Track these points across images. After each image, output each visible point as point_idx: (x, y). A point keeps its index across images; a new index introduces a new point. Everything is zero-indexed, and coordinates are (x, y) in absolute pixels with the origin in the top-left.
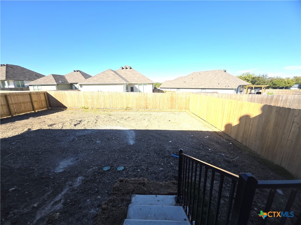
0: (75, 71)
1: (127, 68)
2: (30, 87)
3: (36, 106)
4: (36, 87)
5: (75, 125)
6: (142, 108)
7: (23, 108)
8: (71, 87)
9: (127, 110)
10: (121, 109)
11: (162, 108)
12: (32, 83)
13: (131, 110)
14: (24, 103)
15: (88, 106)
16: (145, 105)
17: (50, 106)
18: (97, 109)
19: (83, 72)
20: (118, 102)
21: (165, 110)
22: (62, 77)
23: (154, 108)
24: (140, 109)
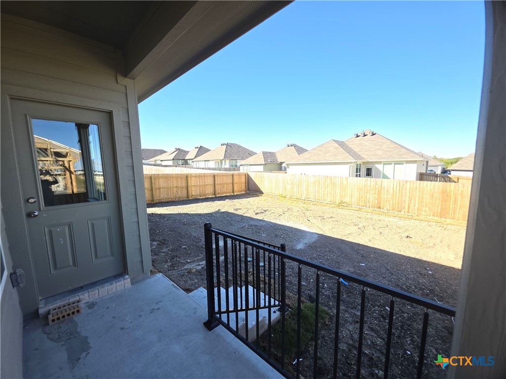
0: (289, 146)
1: (365, 135)
2: (241, 167)
3: (236, 189)
4: (245, 167)
5: (257, 214)
6: (369, 208)
7: (225, 190)
8: (280, 167)
9: (340, 207)
10: (331, 204)
11: (416, 212)
12: (243, 162)
13: (346, 208)
14: (226, 184)
15: (286, 194)
16: (376, 201)
17: (248, 190)
18: (295, 200)
19: (298, 146)
20: (326, 193)
21: (422, 217)
22: (272, 154)
23: (396, 209)
24: (365, 207)
